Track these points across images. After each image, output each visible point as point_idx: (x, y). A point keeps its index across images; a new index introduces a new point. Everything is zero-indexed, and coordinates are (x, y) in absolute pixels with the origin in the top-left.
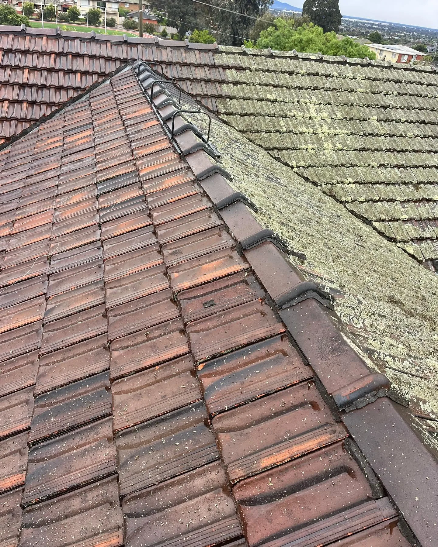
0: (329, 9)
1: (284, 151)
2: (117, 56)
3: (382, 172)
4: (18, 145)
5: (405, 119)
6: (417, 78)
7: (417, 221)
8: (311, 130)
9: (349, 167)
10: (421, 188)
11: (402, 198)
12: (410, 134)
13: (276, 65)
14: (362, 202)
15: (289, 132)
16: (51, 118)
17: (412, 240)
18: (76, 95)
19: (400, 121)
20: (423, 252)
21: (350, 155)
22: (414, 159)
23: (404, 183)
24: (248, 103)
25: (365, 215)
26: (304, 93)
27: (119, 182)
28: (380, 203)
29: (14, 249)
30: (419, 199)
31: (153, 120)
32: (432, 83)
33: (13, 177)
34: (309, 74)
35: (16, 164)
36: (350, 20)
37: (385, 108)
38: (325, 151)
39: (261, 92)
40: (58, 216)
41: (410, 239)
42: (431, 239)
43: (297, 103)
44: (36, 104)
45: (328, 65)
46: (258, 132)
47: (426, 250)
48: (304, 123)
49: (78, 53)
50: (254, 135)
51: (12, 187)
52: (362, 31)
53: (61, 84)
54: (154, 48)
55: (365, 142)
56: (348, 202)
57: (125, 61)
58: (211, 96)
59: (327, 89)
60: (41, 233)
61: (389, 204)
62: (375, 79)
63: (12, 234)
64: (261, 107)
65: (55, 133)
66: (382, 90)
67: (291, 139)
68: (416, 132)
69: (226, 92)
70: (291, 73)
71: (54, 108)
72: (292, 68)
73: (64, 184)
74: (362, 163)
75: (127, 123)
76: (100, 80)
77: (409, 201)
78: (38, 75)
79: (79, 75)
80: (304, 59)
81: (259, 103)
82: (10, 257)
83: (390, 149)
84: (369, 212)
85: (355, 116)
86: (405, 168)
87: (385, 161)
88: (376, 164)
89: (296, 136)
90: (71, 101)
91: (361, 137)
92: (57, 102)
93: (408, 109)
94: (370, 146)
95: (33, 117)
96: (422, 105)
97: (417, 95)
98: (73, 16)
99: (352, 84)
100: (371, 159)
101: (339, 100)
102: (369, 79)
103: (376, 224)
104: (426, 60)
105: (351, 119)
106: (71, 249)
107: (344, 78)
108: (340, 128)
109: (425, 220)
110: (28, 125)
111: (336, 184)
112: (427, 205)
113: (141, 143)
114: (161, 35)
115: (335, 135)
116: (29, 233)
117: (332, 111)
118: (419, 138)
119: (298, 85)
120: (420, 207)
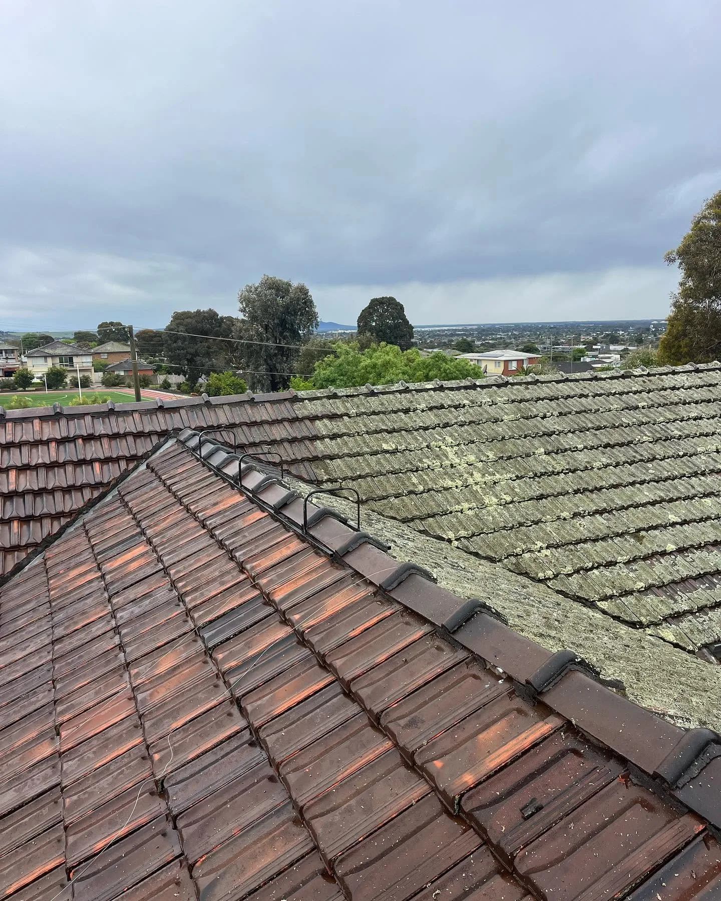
0: (394, 322)
1: (431, 519)
2: (152, 429)
3: (580, 524)
4: (13, 591)
5: (582, 446)
6: (577, 390)
7: (659, 587)
8: (460, 483)
9: (531, 526)
10: (643, 537)
11: (625, 557)
12: (596, 464)
13: (382, 404)
14: (570, 575)
15: (429, 490)
16: (60, 537)
17: (665, 620)
18: (96, 494)
19: (576, 450)
20: (689, 635)
21: (527, 508)
22: (618, 498)
23: (618, 535)
24: (358, 461)
25: (581, 594)
26: (432, 435)
27: (241, 620)
28: (595, 571)
29: (78, 779)
30: (649, 554)
31: (253, 512)
32: (598, 393)
33: (23, 646)
34: (431, 409)
35: (20, 623)
36: (423, 330)
37: (550, 435)
38: (488, 508)
39: (373, 442)
40: (144, 701)
41: (662, 618)
42: (690, 612)
43: (426, 449)
44: (33, 520)
45: (453, 392)
46: (384, 499)
47: (691, 631)
48: (446, 473)
49: (92, 434)
50: (379, 503)
51: (28, 665)
52: (443, 341)
53: (70, 483)
54: (205, 410)
55: (540, 485)
56: (549, 579)
57: (164, 435)
58: (303, 460)
59: (462, 423)
60: (120, 740)
61: (609, 570)
62: (521, 400)
63: (64, 752)
64: (379, 462)
65: (78, 559)
66: (537, 413)
67: (434, 500)
68: (605, 460)
69: (322, 451)
70: (406, 411)
71: (64, 521)
72: (406, 405)
73: (135, 640)
74: (548, 517)
75: (210, 524)
76: (131, 466)
77: (635, 560)
78: (31, 475)
79: (97, 466)
80: (418, 391)
81: (374, 458)
82: (75, 798)
83: (579, 490)
84: (585, 587)
85: (513, 452)
86: (610, 512)
87: (579, 507)
88: (568, 514)
89: (440, 495)
90: (89, 505)
91: (532, 479)
92: (67, 510)
93: (581, 432)
94: (549, 491)
95: (31, 541)
96: (598, 424)
97: (585, 411)
98: (23, 381)
99: (493, 411)
100: (557, 508)
101: (484, 435)
102: (513, 401)
103: (603, 605)
104: (542, 362)
105: (509, 458)
106: (198, 756)
107: (480, 406)
108: (498, 472)
109: (671, 585)
110: (23, 555)
111: (521, 555)
112: (662, 560)
113: (251, 550)
114: (160, 387)
115: (495, 483)
116: (95, 742)
117: (479, 451)
118: (611, 467)
119: (420, 425)
120: (655, 565)
